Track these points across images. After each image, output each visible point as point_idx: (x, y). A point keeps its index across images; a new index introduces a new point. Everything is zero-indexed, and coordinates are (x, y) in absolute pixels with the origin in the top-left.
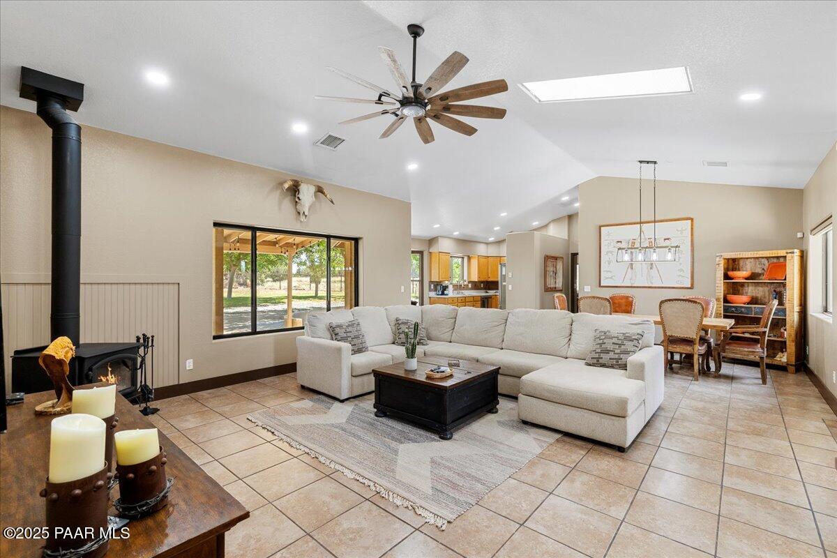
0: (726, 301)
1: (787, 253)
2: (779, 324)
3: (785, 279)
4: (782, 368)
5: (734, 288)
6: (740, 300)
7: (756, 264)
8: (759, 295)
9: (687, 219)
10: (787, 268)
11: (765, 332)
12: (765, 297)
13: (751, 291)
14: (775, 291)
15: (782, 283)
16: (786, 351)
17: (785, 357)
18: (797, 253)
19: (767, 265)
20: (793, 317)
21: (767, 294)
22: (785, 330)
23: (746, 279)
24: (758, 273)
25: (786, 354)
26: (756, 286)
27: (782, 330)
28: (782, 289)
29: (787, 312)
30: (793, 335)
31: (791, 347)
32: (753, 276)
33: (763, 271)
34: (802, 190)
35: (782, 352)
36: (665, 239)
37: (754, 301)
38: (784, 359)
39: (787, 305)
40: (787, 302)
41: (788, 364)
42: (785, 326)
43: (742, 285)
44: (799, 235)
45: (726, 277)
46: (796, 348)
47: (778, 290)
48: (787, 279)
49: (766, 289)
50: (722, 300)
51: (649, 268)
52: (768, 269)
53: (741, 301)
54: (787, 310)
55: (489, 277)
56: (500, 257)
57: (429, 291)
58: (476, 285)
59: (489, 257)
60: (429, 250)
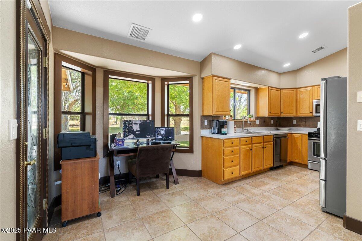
55: (282, 113)
56: (296, 88)
57: (201, 129)
58: (264, 122)
59: (281, 89)
60: (201, 75)
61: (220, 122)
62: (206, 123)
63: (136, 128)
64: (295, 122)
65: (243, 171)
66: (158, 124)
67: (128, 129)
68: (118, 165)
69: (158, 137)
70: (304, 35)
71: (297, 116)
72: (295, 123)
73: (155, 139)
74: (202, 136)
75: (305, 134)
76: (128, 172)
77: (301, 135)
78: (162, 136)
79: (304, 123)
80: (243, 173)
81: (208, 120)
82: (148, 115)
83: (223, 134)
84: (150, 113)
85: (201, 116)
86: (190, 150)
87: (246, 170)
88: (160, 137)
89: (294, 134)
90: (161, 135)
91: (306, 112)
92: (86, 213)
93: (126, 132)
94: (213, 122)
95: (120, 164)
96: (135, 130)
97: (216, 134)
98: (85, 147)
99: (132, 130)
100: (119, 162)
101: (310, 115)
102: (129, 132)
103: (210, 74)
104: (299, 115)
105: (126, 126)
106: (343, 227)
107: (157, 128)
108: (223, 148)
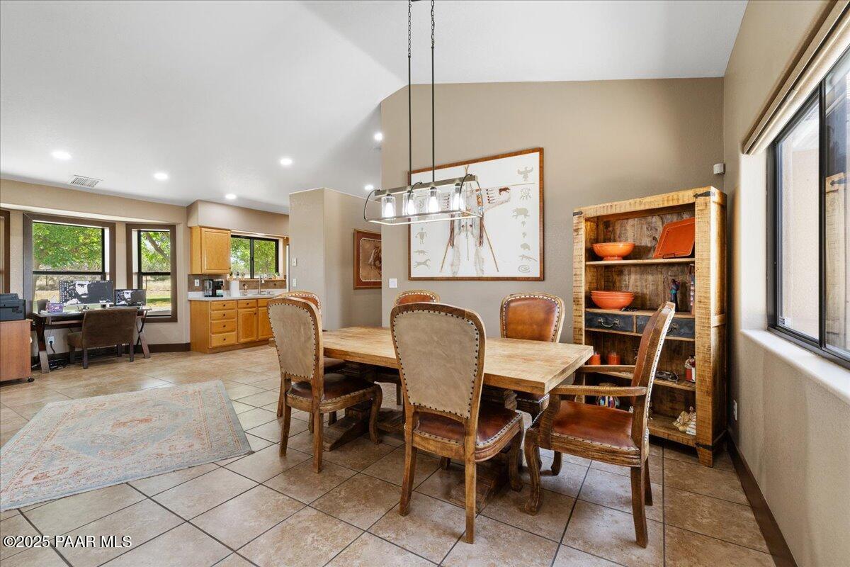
0: (590, 303)
1: (696, 196)
2: (679, 351)
3: (693, 255)
4: (687, 450)
5: (606, 277)
6: (614, 301)
7: (641, 228)
8: (647, 291)
9: (533, 150)
10: (696, 230)
11: (643, 397)
12: (657, 295)
13: (633, 282)
14: (674, 281)
15: (687, 264)
16: (694, 411)
17: (693, 424)
18: (715, 197)
19: (660, 229)
20: (708, 338)
21: (661, 287)
22: (693, 365)
23: (625, 258)
24: (647, 247)
25: (694, 417)
26: (642, 273)
27: (687, 365)
28: (688, 278)
29: (697, 328)
30: (709, 380)
31: (705, 402)
32: (637, 252)
33: (654, 243)
34: (722, 79)
35: (688, 412)
36: (501, 190)
37: (639, 302)
38: (691, 430)
39: (697, 313)
40: (697, 305)
41: (698, 444)
42: (693, 356)
43: (619, 270)
44: (717, 169)
45: (591, 255)
46: (714, 407)
47: (680, 279)
48: (696, 256)
49: (660, 278)
50: (583, 302)
51: (478, 243)
52: (661, 238)
53: (615, 304)
54: (697, 322)
57: (189, 291)
60: (187, 223)
61: (214, 282)
62: (197, 283)
63: (82, 291)
65: (243, 338)
66: (121, 284)
67: (68, 292)
68: (51, 342)
69: (120, 303)
73: (115, 305)
74: (190, 300)
76: (68, 351)
78: (127, 301)
80: (242, 340)
81: (199, 279)
82: (103, 273)
83: (218, 296)
84: (107, 270)
85: (189, 275)
86: (173, 318)
87: (247, 337)
88: (123, 302)
90: (125, 299)
92: (14, 377)
93: (66, 296)
94: (205, 282)
95: (53, 340)
96: (80, 293)
97: (210, 296)
98: (11, 309)
99: (75, 293)
100: (52, 337)
102: (70, 295)
103: (198, 224)
105: (65, 289)
107: (119, 290)
108: (210, 311)
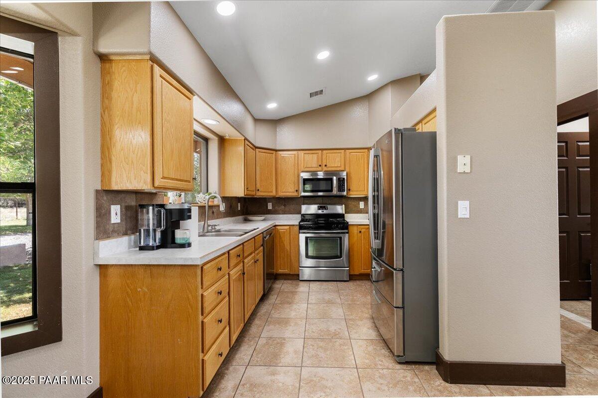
55: (258, 190)
56: (276, 151)
57: (97, 239)
58: (231, 206)
59: (257, 148)
61: (171, 210)
62: (116, 214)
64: (270, 206)
65: (234, 334)
70: (323, 55)
71: (277, 196)
72: (271, 208)
74: (100, 266)
75: (293, 225)
77: (288, 227)
79: (283, 207)
80: (234, 338)
81: (123, 204)
83: (182, 246)
85: (97, 191)
89: (278, 227)
91: (290, 190)
94: (142, 212)
97: (158, 247)
101: (295, 194)
103: (146, 50)
104: (281, 194)
106: (443, 382)
108: (200, 292)
